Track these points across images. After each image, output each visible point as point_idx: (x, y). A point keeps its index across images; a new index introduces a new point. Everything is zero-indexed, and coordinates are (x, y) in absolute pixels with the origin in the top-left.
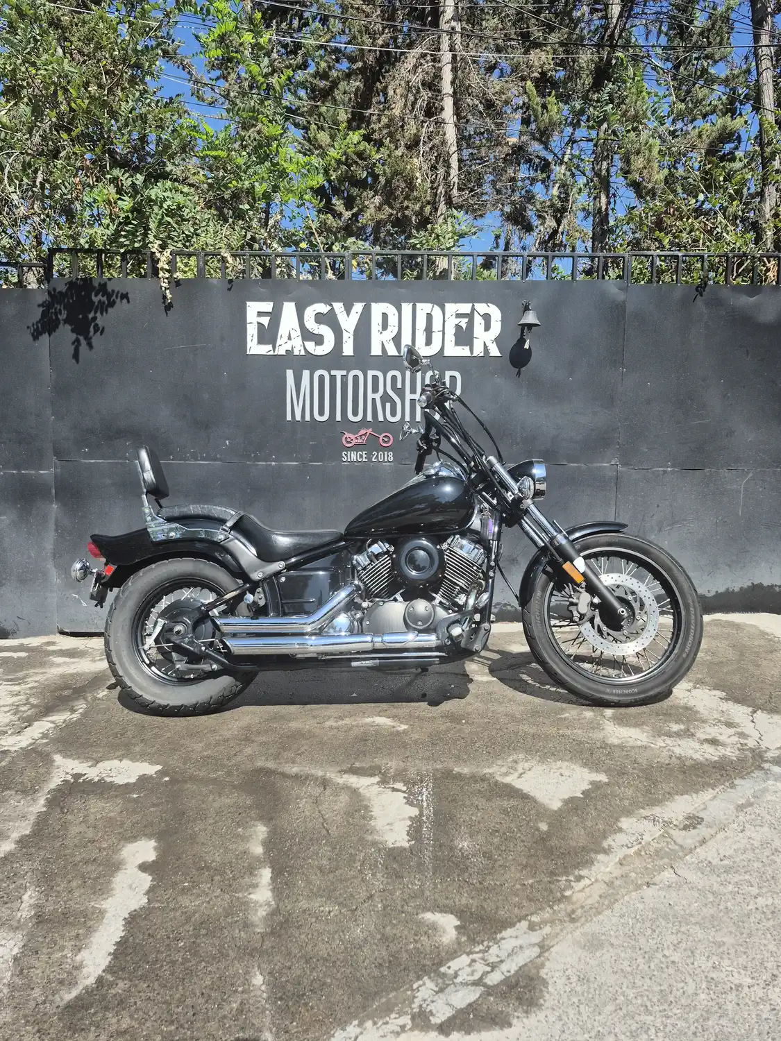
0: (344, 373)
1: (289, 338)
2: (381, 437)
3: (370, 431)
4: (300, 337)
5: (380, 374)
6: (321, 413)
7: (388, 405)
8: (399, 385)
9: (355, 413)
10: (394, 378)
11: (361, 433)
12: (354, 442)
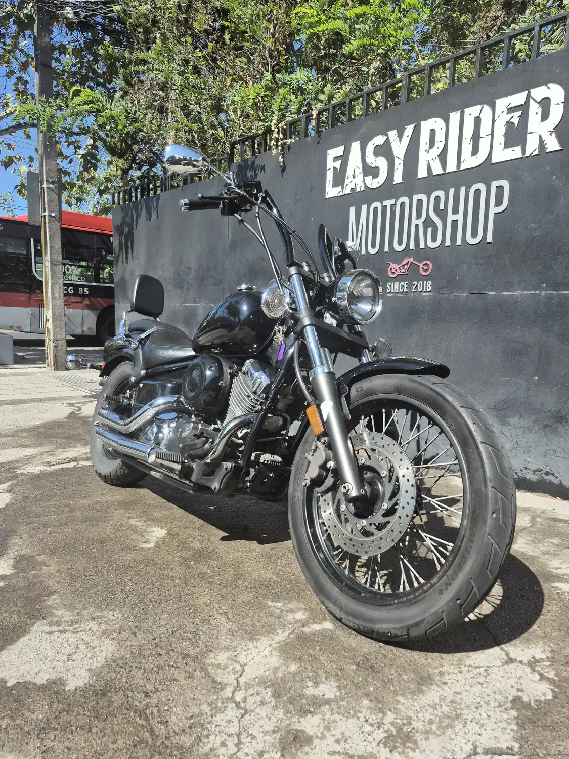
0: (393, 202)
1: (354, 177)
2: (421, 265)
3: (411, 260)
4: (362, 174)
5: (424, 197)
6: (373, 246)
7: (430, 230)
8: (442, 207)
9: (400, 243)
10: (437, 199)
11: (404, 262)
12: (397, 273)
